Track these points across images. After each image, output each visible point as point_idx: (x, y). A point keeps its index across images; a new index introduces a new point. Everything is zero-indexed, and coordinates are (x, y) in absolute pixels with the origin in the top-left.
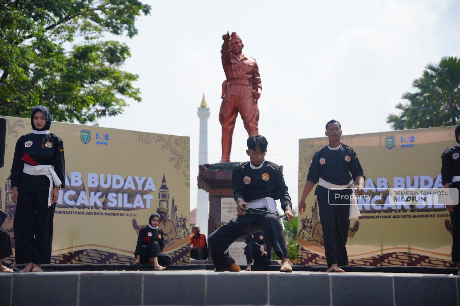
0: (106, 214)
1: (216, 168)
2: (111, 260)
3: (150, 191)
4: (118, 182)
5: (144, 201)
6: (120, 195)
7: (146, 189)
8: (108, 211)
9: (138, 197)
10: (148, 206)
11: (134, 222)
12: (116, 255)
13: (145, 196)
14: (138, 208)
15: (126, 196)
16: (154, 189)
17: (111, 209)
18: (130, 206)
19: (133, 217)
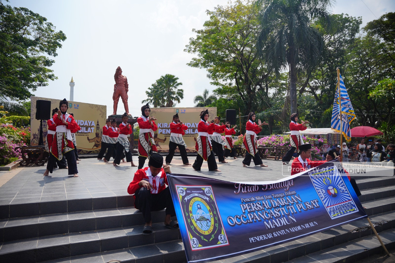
0: (78, 135)
1: (114, 117)
2: (80, 152)
3: (93, 126)
4: (82, 123)
5: (91, 130)
6: (83, 128)
7: (92, 125)
8: (79, 134)
9: (89, 128)
10: (93, 132)
11: (88, 138)
12: (82, 150)
13: (91, 128)
14: (89, 132)
15: (85, 128)
16: (94, 125)
17: (80, 133)
18: (86, 132)
19: (87, 136)
